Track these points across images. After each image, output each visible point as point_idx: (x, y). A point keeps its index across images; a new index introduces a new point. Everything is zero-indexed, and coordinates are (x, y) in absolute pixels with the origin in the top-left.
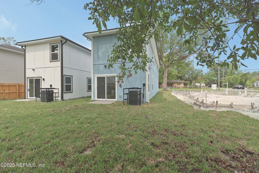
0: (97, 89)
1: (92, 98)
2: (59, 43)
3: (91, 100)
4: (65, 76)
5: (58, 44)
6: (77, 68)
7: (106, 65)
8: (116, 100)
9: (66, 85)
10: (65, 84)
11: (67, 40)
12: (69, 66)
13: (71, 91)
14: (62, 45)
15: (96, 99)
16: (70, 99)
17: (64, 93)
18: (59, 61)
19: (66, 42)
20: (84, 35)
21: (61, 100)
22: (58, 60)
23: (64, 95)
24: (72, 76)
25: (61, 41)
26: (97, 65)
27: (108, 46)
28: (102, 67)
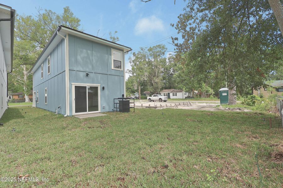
0: (75, 101)
1: (68, 113)
3: (65, 116)
7: (88, 73)
8: (99, 111)
15: (74, 113)
26: (74, 71)
27: (89, 52)
28: (82, 75)
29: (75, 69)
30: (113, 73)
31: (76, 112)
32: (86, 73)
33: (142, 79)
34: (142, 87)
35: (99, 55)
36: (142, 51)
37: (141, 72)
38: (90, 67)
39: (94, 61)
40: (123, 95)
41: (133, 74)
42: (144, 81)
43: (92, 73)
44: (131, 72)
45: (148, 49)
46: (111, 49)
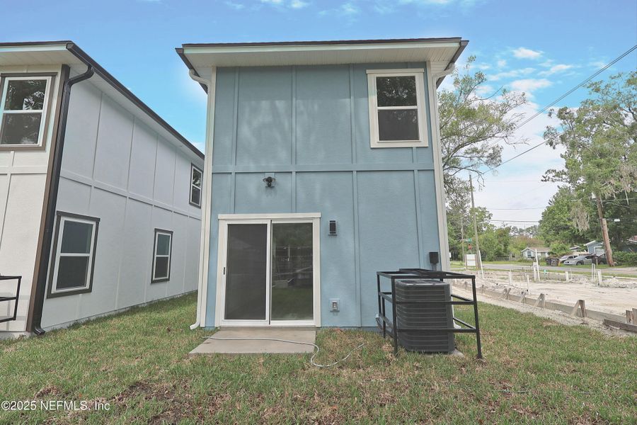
0: (225, 276)
1: (201, 320)
2: (54, 75)
3: (192, 327)
4: (63, 219)
5: (49, 79)
6: (123, 191)
7: (272, 176)
8: (315, 322)
9: (61, 257)
10: (59, 254)
11: (93, 67)
12: (86, 178)
13: (83, 284)
14: (68, 82)
15: (220, 320)
16: (76, 325)
17: (51, 296)
18: (43, 149)
19: (88, 75)
20: (180, 52)
21: (28, 335)
22: (40, 143)
23: (48, 304)
24: (97, 220)
25: (66, 69)
26: (229, 176)
27: (281, 105)
28: (254, 185)
29: (231, 168)
30: (380, 162)
31: (229, 316)
32: (267, 176)
33: (608, 191)
34: (616, 220)
35: (316, 107)
36: (595, 96)
37: (599, 165)
38: (283, 155)
39: (299, 131)
40: (434, 257)
41: (573, 180)
42: (622, 194)
43: (289, 175)
44: (564, 176)
45: (626, 77)
46: (368, 71)
